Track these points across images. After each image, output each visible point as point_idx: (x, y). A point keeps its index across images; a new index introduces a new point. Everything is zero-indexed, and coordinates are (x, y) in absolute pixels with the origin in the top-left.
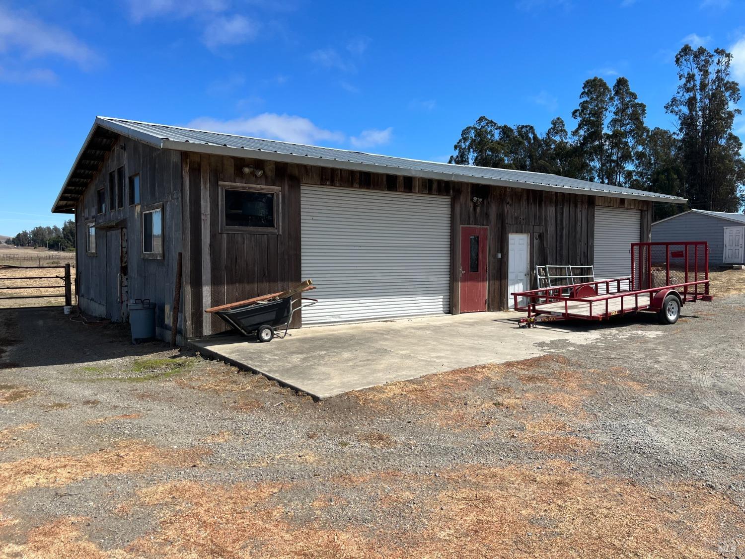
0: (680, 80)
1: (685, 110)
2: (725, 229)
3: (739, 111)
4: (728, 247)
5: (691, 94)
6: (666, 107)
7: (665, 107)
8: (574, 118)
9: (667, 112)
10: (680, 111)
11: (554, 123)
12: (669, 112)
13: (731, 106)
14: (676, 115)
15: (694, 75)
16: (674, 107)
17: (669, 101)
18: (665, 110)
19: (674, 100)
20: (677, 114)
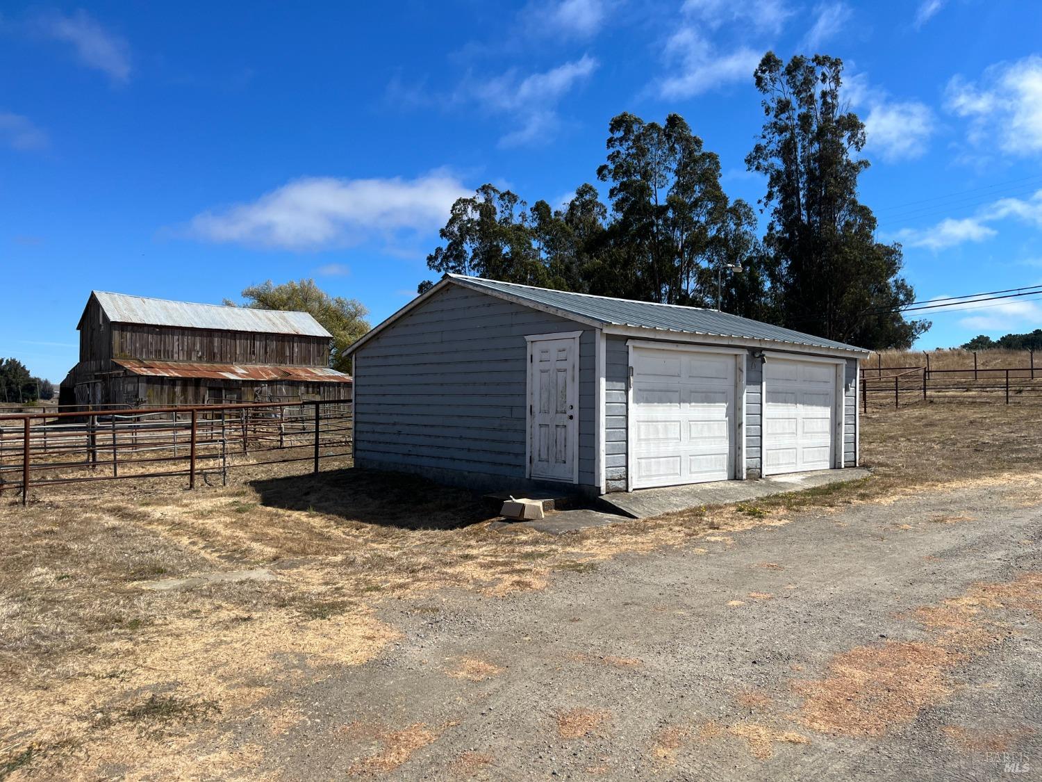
0: (767, 115)
1: (778, 163)
2: (529, 345)
3: (866, 164)
4: (539, 419)
5: (787, 135)
6: (748, 161)
7: (746, 161)
8: (602, 179)
9: (749, 169)
10: (772, 165)
11: (581, 193)
12: (754, 168)
13: (852, 155)
14: (766, 173)
15: (788, 103)
16: (761, 160)
17: (751, 149)
18: (746, 166)
19: (758, 149)
20: (766, 171)
